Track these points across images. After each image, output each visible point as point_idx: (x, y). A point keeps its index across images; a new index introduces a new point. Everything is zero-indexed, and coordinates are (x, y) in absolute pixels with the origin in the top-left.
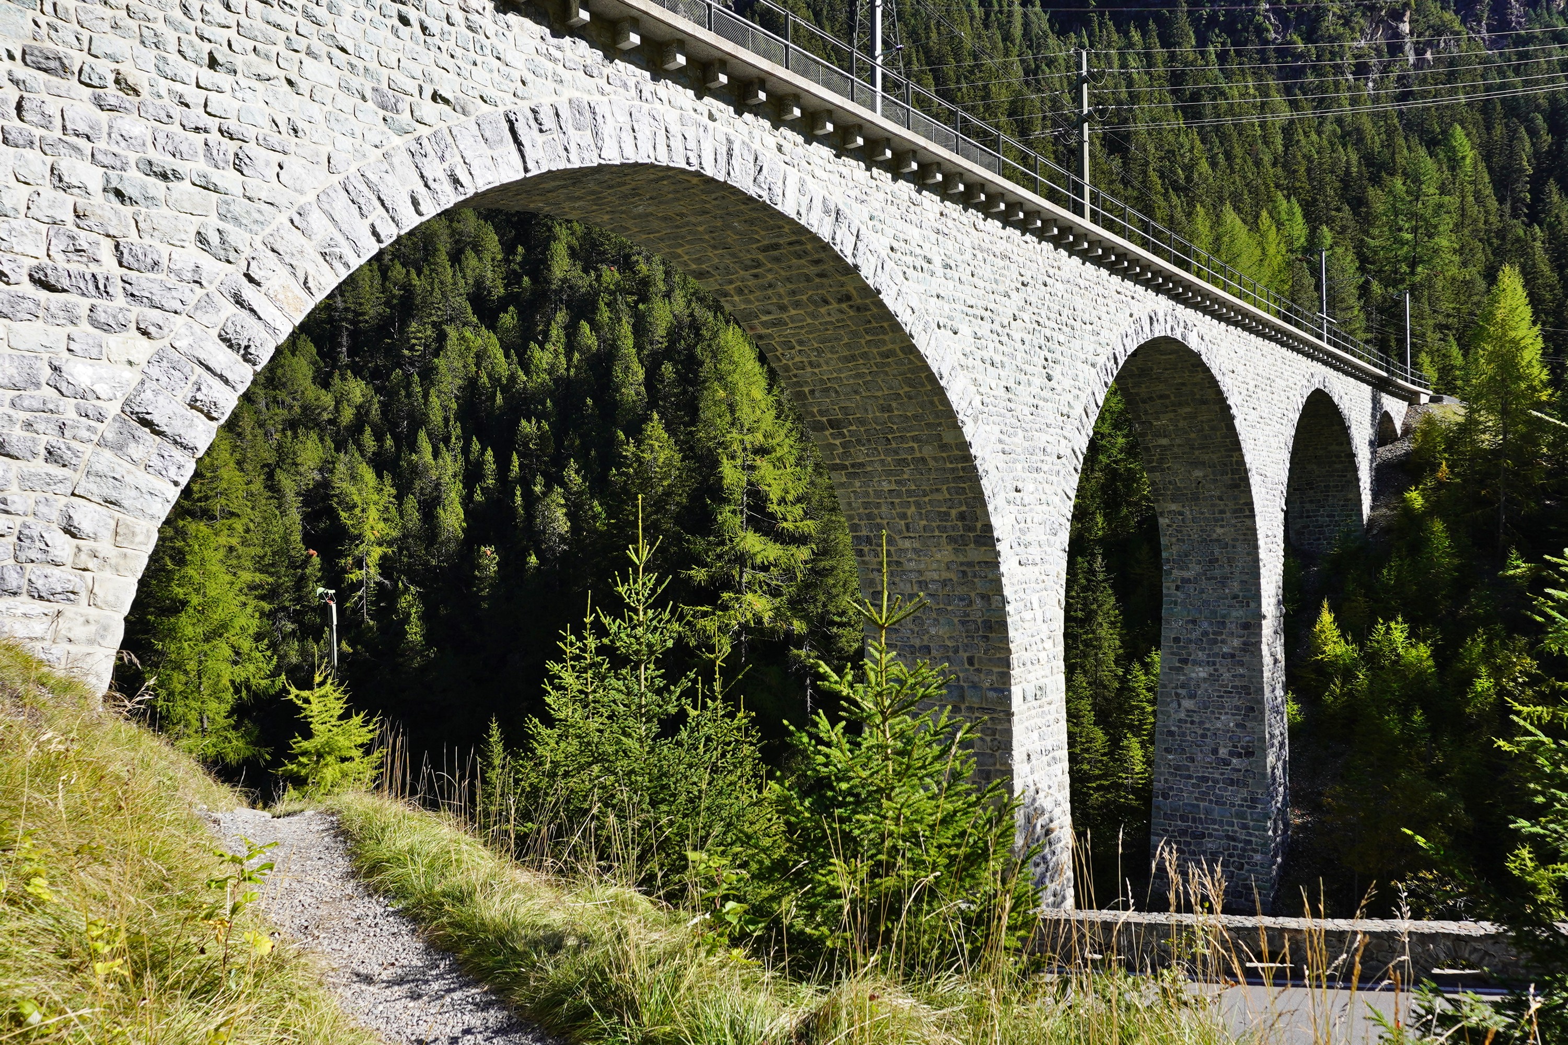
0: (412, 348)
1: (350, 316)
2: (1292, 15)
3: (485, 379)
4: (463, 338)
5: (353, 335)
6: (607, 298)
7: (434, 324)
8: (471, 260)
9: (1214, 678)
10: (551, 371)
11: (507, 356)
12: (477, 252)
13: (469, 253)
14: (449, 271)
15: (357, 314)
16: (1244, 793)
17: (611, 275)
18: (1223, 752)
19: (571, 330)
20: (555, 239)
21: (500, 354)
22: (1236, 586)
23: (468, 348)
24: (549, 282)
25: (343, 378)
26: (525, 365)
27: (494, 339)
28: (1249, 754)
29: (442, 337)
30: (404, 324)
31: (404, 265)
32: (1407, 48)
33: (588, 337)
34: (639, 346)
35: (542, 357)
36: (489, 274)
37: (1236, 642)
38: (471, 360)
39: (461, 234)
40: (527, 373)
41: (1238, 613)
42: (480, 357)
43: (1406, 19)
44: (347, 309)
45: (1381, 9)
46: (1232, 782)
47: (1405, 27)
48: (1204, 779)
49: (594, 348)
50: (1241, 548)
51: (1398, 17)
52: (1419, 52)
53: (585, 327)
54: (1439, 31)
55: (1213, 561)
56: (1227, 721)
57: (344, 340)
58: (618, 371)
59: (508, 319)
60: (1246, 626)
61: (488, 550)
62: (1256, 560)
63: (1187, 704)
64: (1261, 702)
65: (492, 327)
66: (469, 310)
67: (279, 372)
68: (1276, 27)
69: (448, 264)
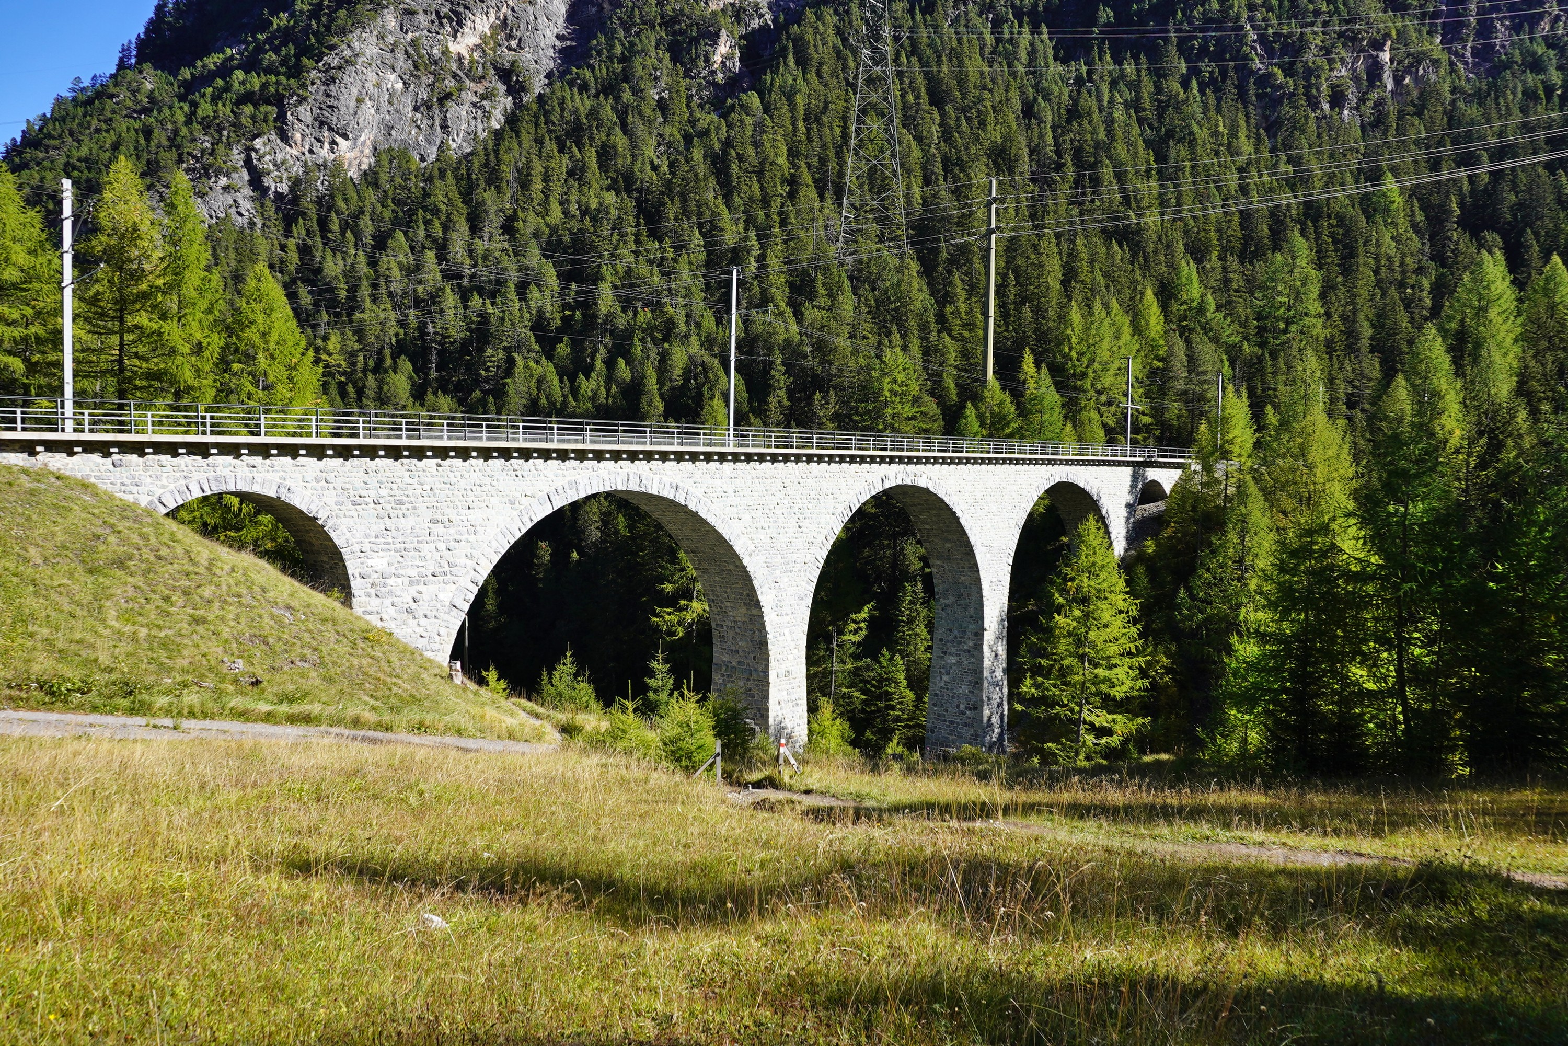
0: (487, 369)
1: (439, 338)
2: (1277, 46)
3: (543, 401)
4: (527, 367)
5: (440, 353)
6: (641, 334)
7: (505, 349)
8: (534, 294)
9: (959, 663)
10: (594, 398)
11: (561, 381)
12: (539, 286)
13: (533, 287)
14: (517, 304)
15: (444, 337)
16: (972, 731)
17: (645, 316)
18: (962, 707)
19: (610, 364)
20: (603, 279)
21: (556, 381)
22: (972, 611)
23: (531, 376)
24: (597, 317)
25: (435, 393)
26: (575, 391)
27: (551, 368)
28: (975, 708)
29: (511, 362)
30: (481, 350)
31: (481, 296)
32: (1385, 76)
33: (623, 370)
34: (660, 382)
35: (587, 386)
36: (549, 308)
37: (971, 644)
38: (533, 383)
39: (527, 268)
40: (576, 400)
41: (972, 627)
42: (540, 381)
43: (1387, 48)
44: (436, 333)
45: (1363, 39)
46: (966, 725)
47: (1385, 56)
48: (952, 722)
49: (628, 379)
50: (974, 588)
51: (1379, 46)
52: (1398, 80)
53: (621, 362)
54: (1418, 59)
55: (961, 595)
56: (965, 689)
57: (434, 358)
58: (644, 400)
59: (563, 349)
60: (976, 634)
61: (543, 544)
62: (981, 597)
63: (945, 678)
64: (982, 679)
65: (550, 358)
66: (533, 339)
67: (385, 388)
68: (1261, 57)
69: (516, 299)
